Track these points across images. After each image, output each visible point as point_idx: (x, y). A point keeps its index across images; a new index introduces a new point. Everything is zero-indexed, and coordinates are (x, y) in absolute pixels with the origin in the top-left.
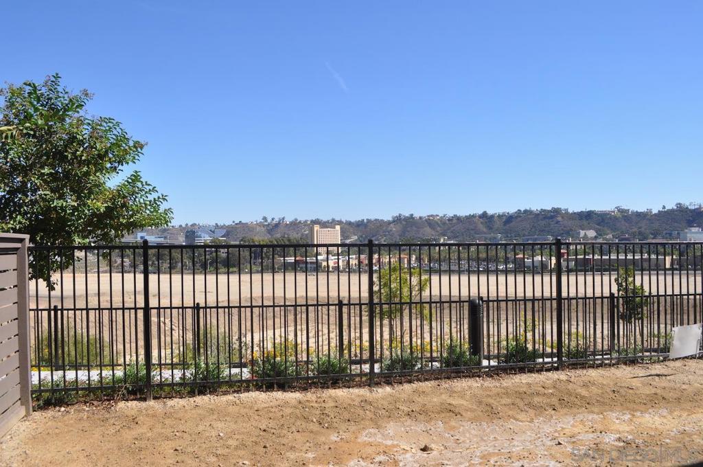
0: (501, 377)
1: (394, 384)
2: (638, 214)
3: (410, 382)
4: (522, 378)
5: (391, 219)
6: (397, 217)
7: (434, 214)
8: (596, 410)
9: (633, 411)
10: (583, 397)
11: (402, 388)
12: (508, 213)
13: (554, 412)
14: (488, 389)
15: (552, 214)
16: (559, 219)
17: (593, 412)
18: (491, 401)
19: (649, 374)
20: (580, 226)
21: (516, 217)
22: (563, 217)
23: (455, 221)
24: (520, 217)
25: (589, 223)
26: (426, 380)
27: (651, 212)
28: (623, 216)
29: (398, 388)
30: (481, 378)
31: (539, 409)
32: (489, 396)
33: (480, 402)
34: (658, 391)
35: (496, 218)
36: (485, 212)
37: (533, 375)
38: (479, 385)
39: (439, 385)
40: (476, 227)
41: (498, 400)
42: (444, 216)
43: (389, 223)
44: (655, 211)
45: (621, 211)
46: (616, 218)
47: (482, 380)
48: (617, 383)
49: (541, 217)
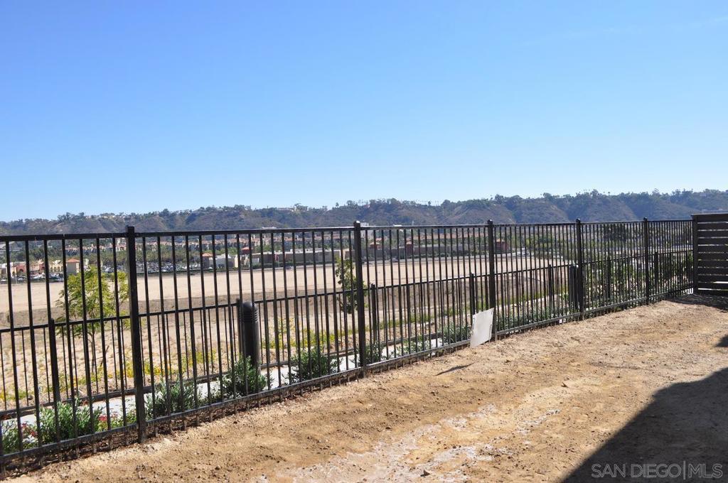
0: (305, 397)
1: (173, 432)
2: (315, 211)
3: (195, 424)
4: (329, 394)
5: (57, 219)
6: (64, 216)
7: (109, 212)
8: (429, 419)
9: (465, 413)
10: (408, 407)
11: (186, 436)
12: (191, 211)
13: (388, 431)
14: (298, 416)
15: (235, 211)
16: (243, 216)
17: (428, 423)
18: (311, 432)
19: (451, 368)
20: (263, 223)
21: (199, 215)
22: (246, 215)
23: (133, 220)
24: (203, 214)
25: (271, 220)
26: (215, 418)
27: (326, 209)
28: (302, 213)
29: (181, 436)
30: (283, 403)
31: (371, 430)
32: (305, 425)
33: (299, 437)
34: (473, 385)
35: (177, 217)
36: (166, 210)
37: (338, 387)
38: (285, 413)
39: (235, 423)
40: (157, 226)
41: (318, 428)
42: (121, 214)
43: (55, 223)
44: (330, 208)
45: (301, 208)
46: (295, 215)
47: (285, 405)
48: (430, 384)
49: (224, 214)
